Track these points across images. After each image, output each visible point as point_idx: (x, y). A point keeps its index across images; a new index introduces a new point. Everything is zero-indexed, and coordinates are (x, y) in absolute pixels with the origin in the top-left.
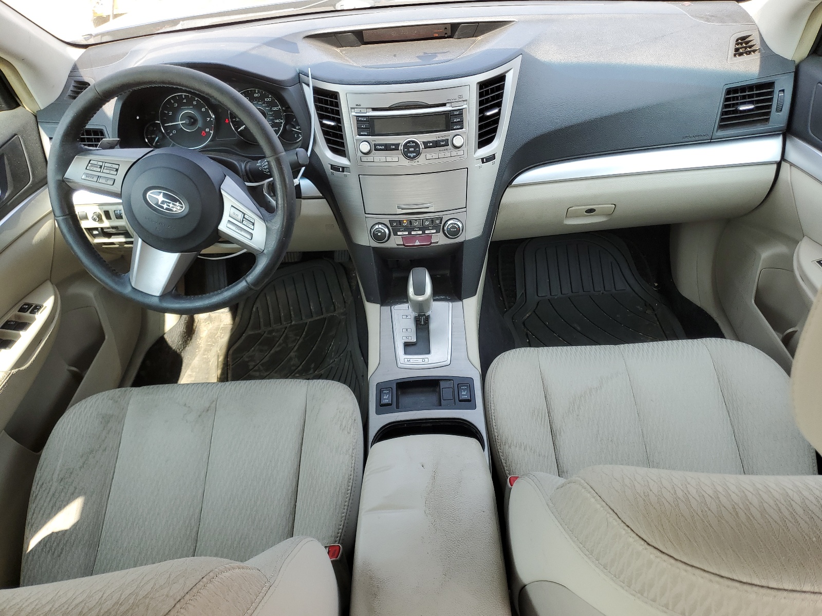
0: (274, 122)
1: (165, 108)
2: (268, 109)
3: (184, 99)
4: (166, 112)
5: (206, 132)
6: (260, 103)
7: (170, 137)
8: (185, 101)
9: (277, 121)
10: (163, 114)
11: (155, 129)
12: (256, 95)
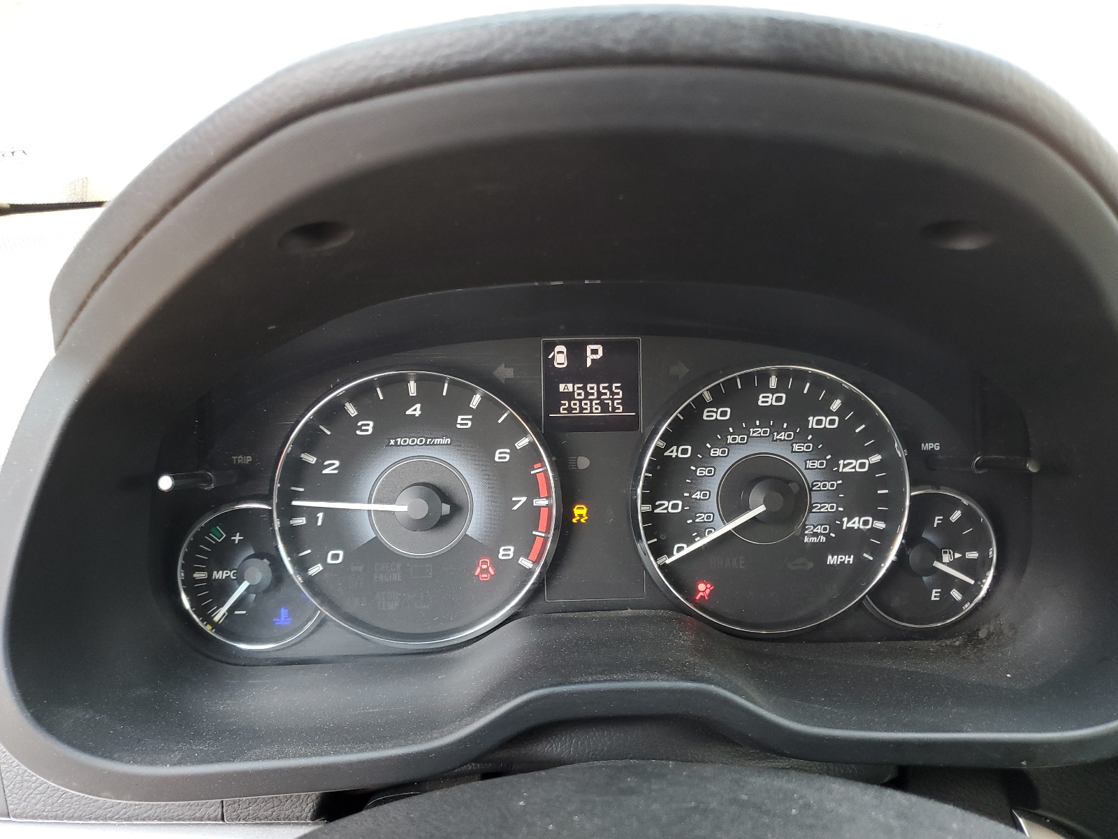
0: (837, 528)
1: (310, 440)
2: (817, 464)
3: (413, 401)
4: (312, 460)
5: (497, 563)
6: (783, 436)
7: (310, 582)
8: (416, 410)
9: (856, 523)
10: (296, 471)
11: (237, 538)
12: (767, 400)
